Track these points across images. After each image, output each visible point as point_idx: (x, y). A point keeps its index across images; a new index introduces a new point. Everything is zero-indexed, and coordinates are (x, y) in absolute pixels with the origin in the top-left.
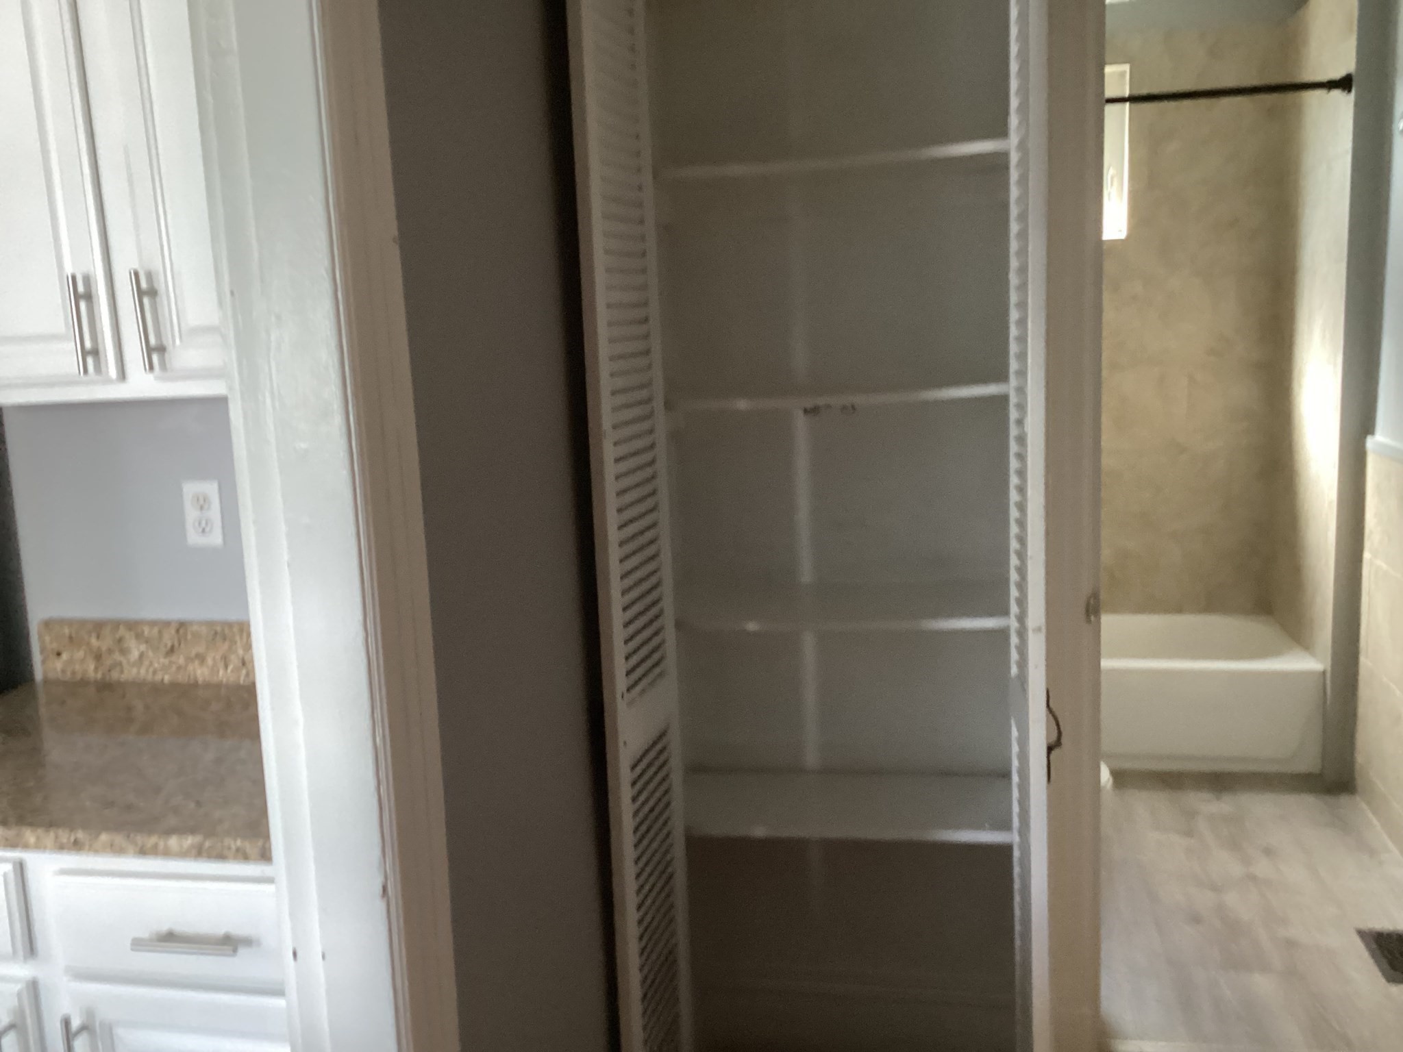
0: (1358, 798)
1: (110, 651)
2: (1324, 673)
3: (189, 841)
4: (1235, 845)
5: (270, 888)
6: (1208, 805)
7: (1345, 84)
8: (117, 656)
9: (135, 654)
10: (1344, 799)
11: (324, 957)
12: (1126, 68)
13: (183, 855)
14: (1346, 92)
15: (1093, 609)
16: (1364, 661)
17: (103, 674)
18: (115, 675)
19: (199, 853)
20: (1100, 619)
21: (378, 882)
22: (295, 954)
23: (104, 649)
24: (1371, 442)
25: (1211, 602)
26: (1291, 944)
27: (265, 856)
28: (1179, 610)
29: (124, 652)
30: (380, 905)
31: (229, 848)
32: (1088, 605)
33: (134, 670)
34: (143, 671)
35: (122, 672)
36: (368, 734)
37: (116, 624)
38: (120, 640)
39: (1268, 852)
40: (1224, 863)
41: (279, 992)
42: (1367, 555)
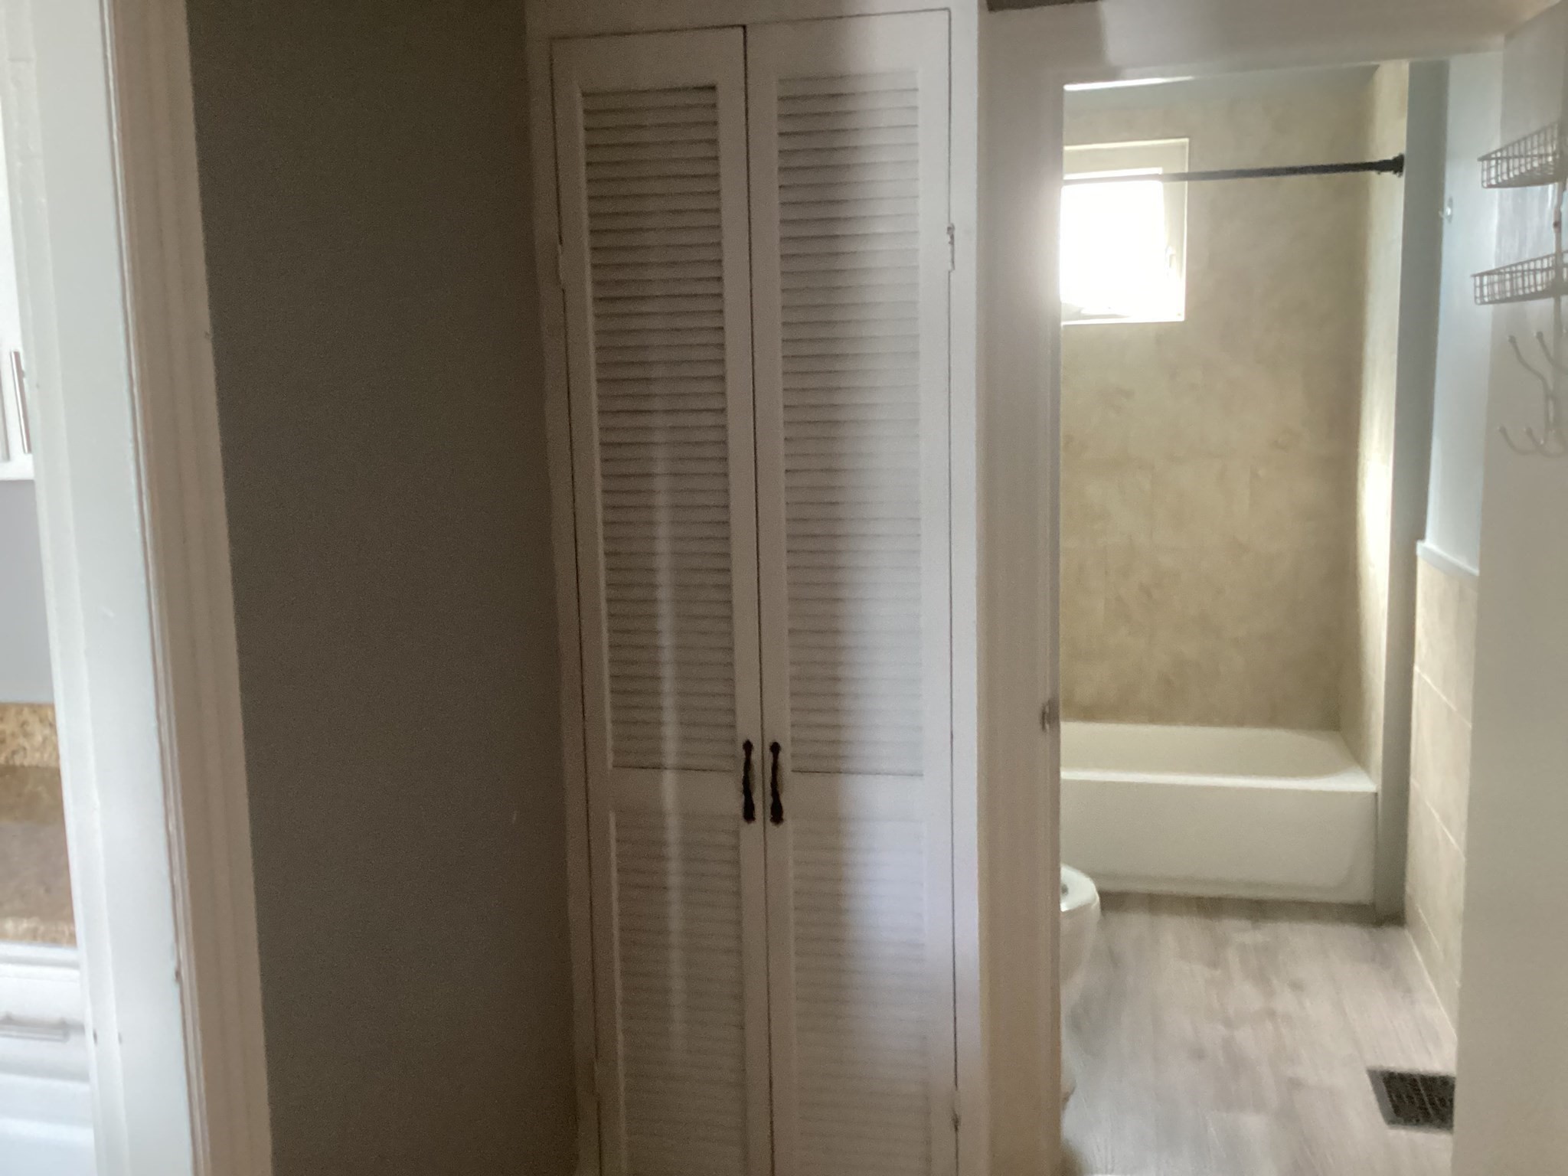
0: (1406, 932)
1: (13, 735)
2: (1376, 794)
3: (25, 925)
4: (1261, 979)
5: (75, 973)
6: (1242, 934)
7: (1396, 165)
8: (22, 741)
9: (39, 738)
10: (1391, 932)
11: (120, 1040)
12: (1186, 140)
13: (19, 938)
14: (1398, 174)
15: (1050, 717)
16: (1414, 782)
17: (7, 758)
18: (18, 760)
19: (33, 937)
20: (1058, 726)
21: (172, 966)
22: (95, 1036)
23: (8, 732)
24: (1421, 547)
25: (1273, 716)
26: (1295, 1084)
27: (72, 940)
28: (1240, 722)
29: (27, 735)
30: (174, 990)
31: (63, 933)
32: (1044, 713)
33: (38, 755)
34: (46, 756)
35: (25, 756)
36: (161, 821)
37: (20, 707)
38: (24, 724)
39: (1297, 986)
40: (1246, 995)
41: (83, 1077)
42: (1416, 669)
